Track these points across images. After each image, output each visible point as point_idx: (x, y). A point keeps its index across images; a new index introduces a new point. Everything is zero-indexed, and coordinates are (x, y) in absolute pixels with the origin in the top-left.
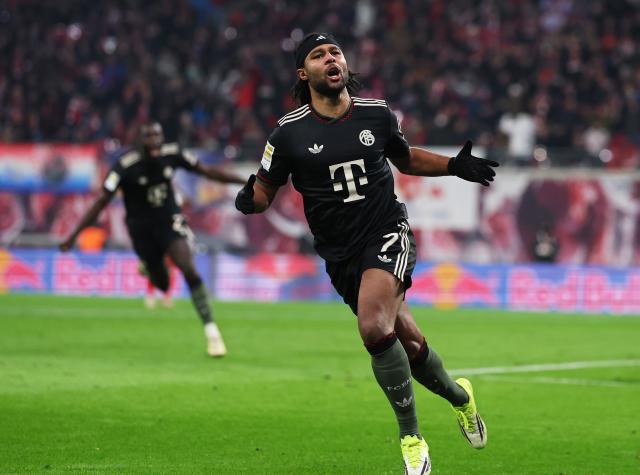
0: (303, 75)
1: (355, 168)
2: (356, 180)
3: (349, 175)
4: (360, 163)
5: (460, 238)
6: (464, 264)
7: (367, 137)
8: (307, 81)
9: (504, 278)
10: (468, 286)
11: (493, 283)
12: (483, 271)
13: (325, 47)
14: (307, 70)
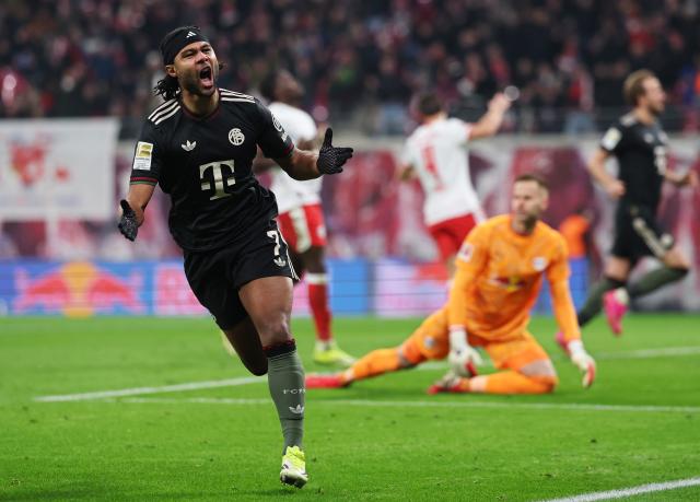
0: (173, 71)
1: (225, 169)
2: (225, 180)
3: (218, 175)
4: (230, 163)
5: (92, 229)
6: (100, 262)
7: (236, 136)
8: (176, 78)
9: (149, 274)
10: (103, 288)
11: (136, 281)
12: (124, 269)
13: (196, 45)
14: (177, 68)
